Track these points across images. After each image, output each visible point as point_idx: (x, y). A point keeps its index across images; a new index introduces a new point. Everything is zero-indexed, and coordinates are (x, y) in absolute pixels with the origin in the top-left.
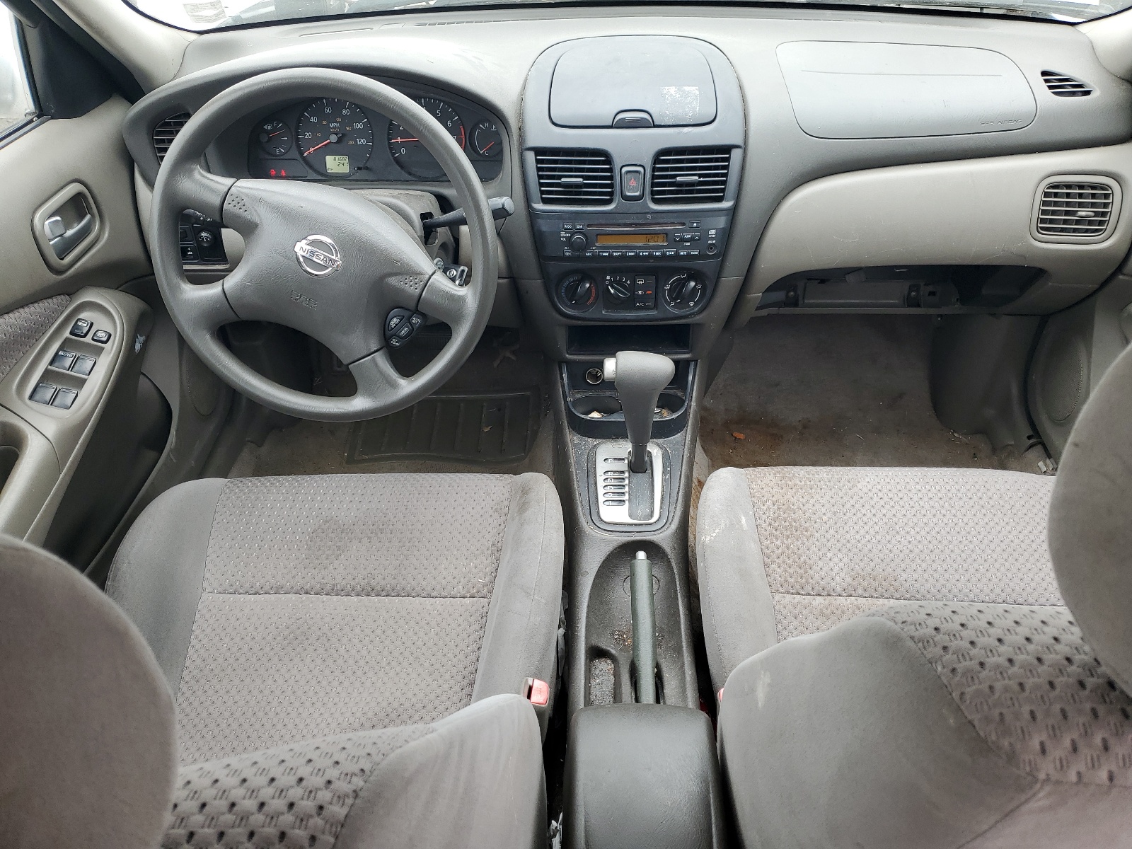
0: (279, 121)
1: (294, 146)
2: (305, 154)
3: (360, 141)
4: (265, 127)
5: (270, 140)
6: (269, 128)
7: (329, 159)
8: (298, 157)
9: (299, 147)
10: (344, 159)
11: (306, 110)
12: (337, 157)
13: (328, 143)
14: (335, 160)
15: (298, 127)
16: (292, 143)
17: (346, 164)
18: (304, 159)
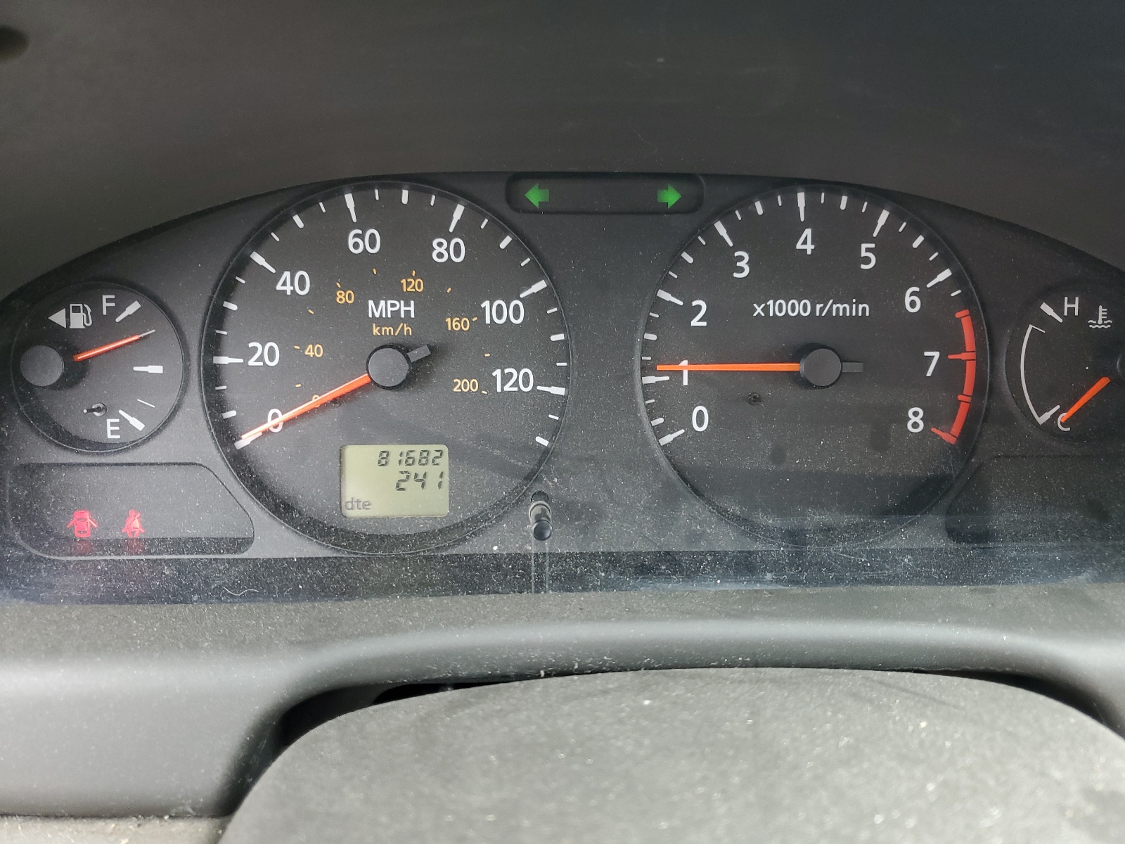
0: (126, 287)
1: (195, 399)
2: (245, 441)
3: (505, 378)
4: (59, 318)
5: (75, 374)
6: (78, 321)
7: (359, 458)
8: (210, 452)
9: (215, 404)
10: (424, 459)
11: (258, 240)
12: (395, 450)
13: (363, 388)
14: (384, 460)
15: (217, 317)
16: (184, 389)
17: (432, 480)
18: (240, 463)
